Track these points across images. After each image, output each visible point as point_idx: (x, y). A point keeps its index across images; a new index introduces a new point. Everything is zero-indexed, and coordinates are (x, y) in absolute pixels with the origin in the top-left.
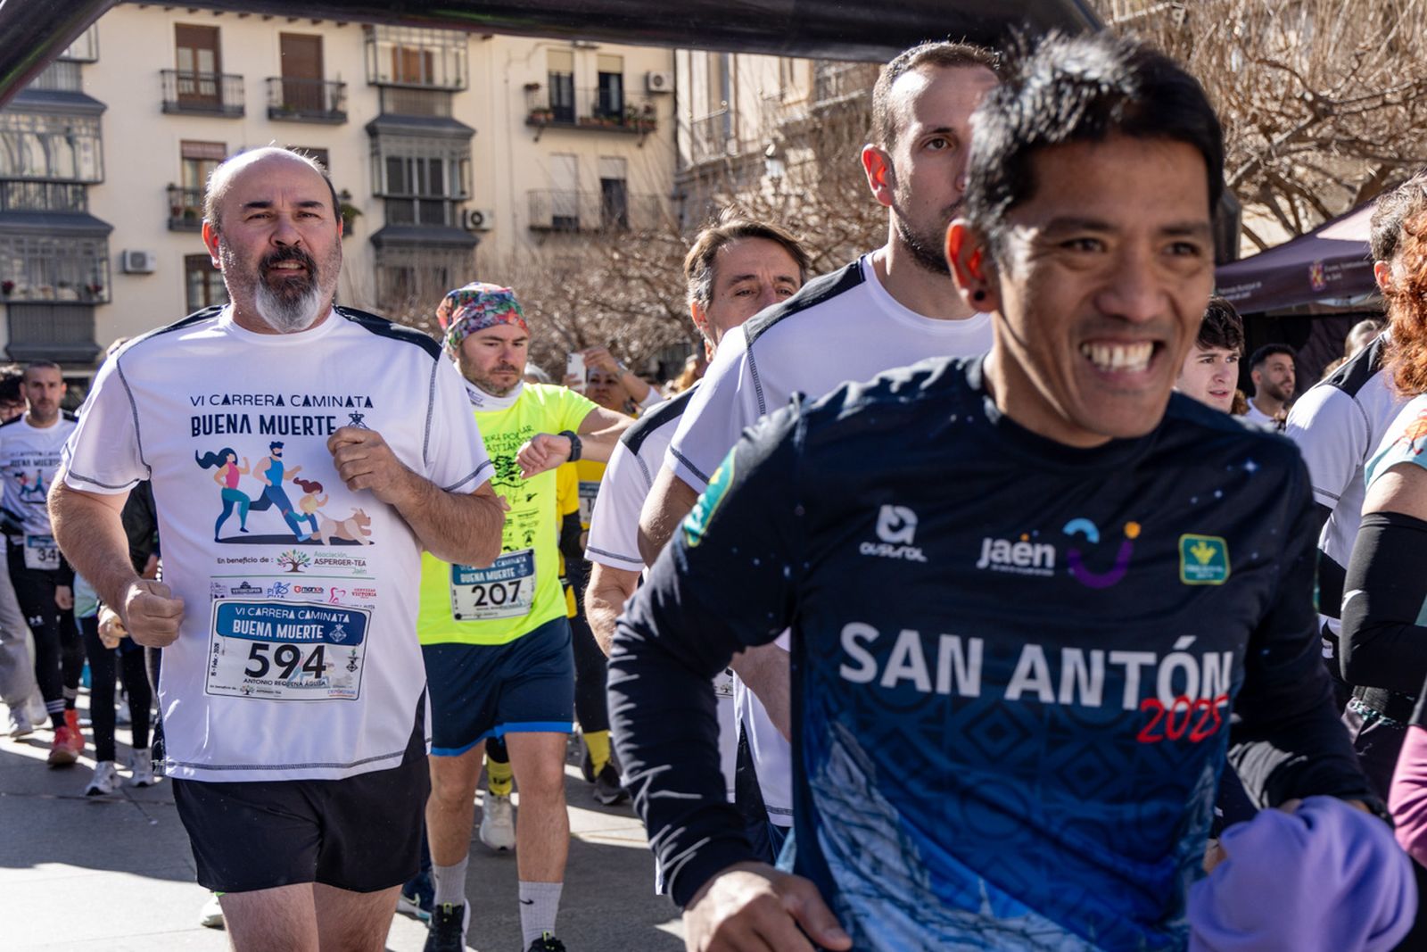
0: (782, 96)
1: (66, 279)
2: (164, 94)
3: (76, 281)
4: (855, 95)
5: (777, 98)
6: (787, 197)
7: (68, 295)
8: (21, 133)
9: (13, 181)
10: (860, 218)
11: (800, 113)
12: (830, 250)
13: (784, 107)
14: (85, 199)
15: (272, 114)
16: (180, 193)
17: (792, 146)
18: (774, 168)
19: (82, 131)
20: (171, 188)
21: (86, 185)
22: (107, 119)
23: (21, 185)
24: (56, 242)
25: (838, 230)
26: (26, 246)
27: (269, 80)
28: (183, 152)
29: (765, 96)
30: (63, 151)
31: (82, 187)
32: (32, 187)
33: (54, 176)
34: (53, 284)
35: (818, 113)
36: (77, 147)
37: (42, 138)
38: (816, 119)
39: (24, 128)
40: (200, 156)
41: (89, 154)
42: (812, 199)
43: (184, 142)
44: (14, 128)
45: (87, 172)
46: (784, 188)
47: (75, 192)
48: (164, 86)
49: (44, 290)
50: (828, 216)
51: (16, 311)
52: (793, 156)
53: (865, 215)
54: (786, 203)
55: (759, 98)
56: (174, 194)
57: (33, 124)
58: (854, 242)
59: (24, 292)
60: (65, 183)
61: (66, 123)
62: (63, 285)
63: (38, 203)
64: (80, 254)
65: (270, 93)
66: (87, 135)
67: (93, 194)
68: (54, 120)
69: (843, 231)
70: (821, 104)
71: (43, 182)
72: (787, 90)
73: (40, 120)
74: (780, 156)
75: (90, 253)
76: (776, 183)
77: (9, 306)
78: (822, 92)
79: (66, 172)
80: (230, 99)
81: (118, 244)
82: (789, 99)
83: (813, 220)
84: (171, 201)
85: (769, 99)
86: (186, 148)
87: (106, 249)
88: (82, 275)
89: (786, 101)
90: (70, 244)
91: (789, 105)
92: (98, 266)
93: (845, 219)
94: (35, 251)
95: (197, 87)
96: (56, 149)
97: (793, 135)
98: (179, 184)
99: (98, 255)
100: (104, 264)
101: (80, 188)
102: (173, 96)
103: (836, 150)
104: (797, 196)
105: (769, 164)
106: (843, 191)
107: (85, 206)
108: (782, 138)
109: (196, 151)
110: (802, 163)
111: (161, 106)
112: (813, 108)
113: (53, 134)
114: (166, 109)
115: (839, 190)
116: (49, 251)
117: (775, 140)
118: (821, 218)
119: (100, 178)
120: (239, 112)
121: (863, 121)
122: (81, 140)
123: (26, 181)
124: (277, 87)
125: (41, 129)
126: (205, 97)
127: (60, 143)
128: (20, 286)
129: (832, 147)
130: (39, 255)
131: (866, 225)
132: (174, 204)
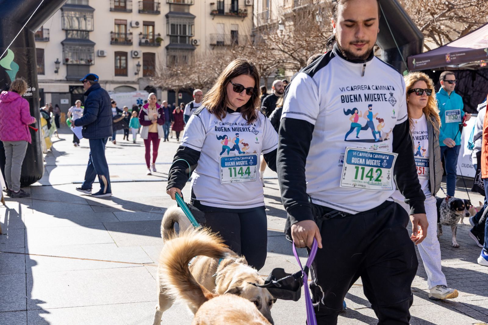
0: (284, 6)
1: (82, 57)
2: (111, 6)
3: (85, 58)
4: (306, 5)
5: (283, 7)
6: (284, 35)
7: (83, 62)
8: (72, 17)
9: (70, 30)
10: (306, 41)
11: (290, 11)
12: (297, 50)
13: (285, 9)
14: (88, 35)
15: (140, 12)
16: (114, 34)
17: (286, 21)
18: (281, 27)
19: (88, 16)
20: (112, 33)
21: (89, 31)
22: (95, 13)
23: (72, 31)
24: (80, 47)
25: (299, 44)
26: (72, 48)
27: (139, 2)
28: (115, 22)
29: (279, 6)
30: (83, 22)
31: (88, 32)
32: (75, 32)
33: (81, 29)
34: (79, 59)
35: (294, 11)
36: (87, 21)
37: (78, 18)
38: (294, 13)
39: (73, 15)
40: (120, 23)
41: (90, 23)
42: (292, 36)
43: (116, 20)
44: (70, 15)
45: (89, 28)
46: (284, 33)
47: (86, 34)
48: (111, 4)
49: (77, 61)
50: (296, 41)
51: (69, 67)
52: (287, 24)
53: (307, 40)
54: (284, 37)
55: (277, 6)
56: (112, 34)
57: (75, 14)
58: (304, 48)
59: (71, 61)
60: (83, 31)
61: (84, 14)
62: (82, 60)
63: (76, 37)
64: (87, 51)
65: (139, 6)
66: (89, 18)
67: (91, 34)
68: (81, 13)
69: (301, 45)
70: (296, 8)
71: (77, 31)
72: (286, 4)
73: (77, 13)
74: (283, 24)
75: (89, 51)
76: (282, 31)
77: (67, 65)
78: (296, 5)
79: (84, 28)
80: (128, 7)
81: (97, 48)
82: (287, 7)
83: (292, 42)
84: (111, 36)
85: (280, 7)
86: (116, 21)
87: (94, 50)
88: (87, 57)
89: (285, 7)
90: (84, 48)
91: (286, 8)
92: (91, 54)
93: (301, 41)
94: (74, 50)
95: (119, 4)
96: (81, 22)
97: (287, 17)
98: (114, 31)
99: (91, 51)
100: (93, 54)
101: (87, 32)
102: (113, 7)
103: (299, 21)
104: (287, 35)
105: (280, 26)
106: (301, 33)
107: (88, 37)
108: (284, 18)
109: (119, 22)
110: (290, 26)
111: (110, 9)
112: (293, 9)
113: (80, 17)
114: (111, 10)
115: (300, 33)
116: (78, 50)
117: (282, 19)
118: (294, 41)
119: (92, 29)
120: (131, 11)
121: (308, 12)
122: (88, 19)
123: (73, 30)
124: (141, 4)
125: (77, 16)
126: (122, 7)
127: (82, 19)
128: (70, 60)
129: (298, 20)
130: (76, 51)
131: (307, 43)
132: (112, 37)
